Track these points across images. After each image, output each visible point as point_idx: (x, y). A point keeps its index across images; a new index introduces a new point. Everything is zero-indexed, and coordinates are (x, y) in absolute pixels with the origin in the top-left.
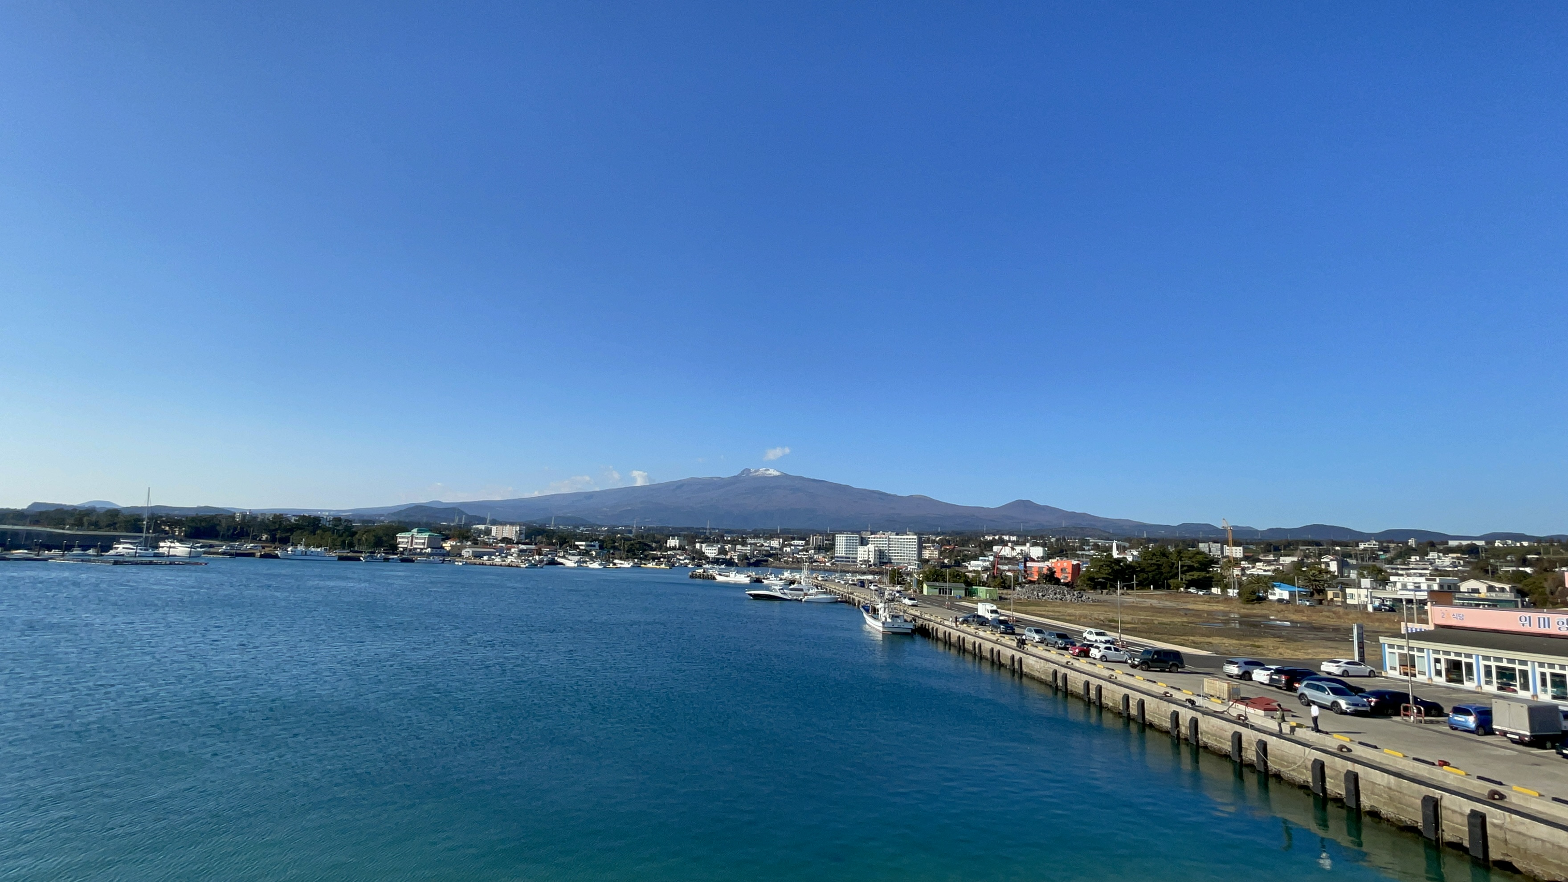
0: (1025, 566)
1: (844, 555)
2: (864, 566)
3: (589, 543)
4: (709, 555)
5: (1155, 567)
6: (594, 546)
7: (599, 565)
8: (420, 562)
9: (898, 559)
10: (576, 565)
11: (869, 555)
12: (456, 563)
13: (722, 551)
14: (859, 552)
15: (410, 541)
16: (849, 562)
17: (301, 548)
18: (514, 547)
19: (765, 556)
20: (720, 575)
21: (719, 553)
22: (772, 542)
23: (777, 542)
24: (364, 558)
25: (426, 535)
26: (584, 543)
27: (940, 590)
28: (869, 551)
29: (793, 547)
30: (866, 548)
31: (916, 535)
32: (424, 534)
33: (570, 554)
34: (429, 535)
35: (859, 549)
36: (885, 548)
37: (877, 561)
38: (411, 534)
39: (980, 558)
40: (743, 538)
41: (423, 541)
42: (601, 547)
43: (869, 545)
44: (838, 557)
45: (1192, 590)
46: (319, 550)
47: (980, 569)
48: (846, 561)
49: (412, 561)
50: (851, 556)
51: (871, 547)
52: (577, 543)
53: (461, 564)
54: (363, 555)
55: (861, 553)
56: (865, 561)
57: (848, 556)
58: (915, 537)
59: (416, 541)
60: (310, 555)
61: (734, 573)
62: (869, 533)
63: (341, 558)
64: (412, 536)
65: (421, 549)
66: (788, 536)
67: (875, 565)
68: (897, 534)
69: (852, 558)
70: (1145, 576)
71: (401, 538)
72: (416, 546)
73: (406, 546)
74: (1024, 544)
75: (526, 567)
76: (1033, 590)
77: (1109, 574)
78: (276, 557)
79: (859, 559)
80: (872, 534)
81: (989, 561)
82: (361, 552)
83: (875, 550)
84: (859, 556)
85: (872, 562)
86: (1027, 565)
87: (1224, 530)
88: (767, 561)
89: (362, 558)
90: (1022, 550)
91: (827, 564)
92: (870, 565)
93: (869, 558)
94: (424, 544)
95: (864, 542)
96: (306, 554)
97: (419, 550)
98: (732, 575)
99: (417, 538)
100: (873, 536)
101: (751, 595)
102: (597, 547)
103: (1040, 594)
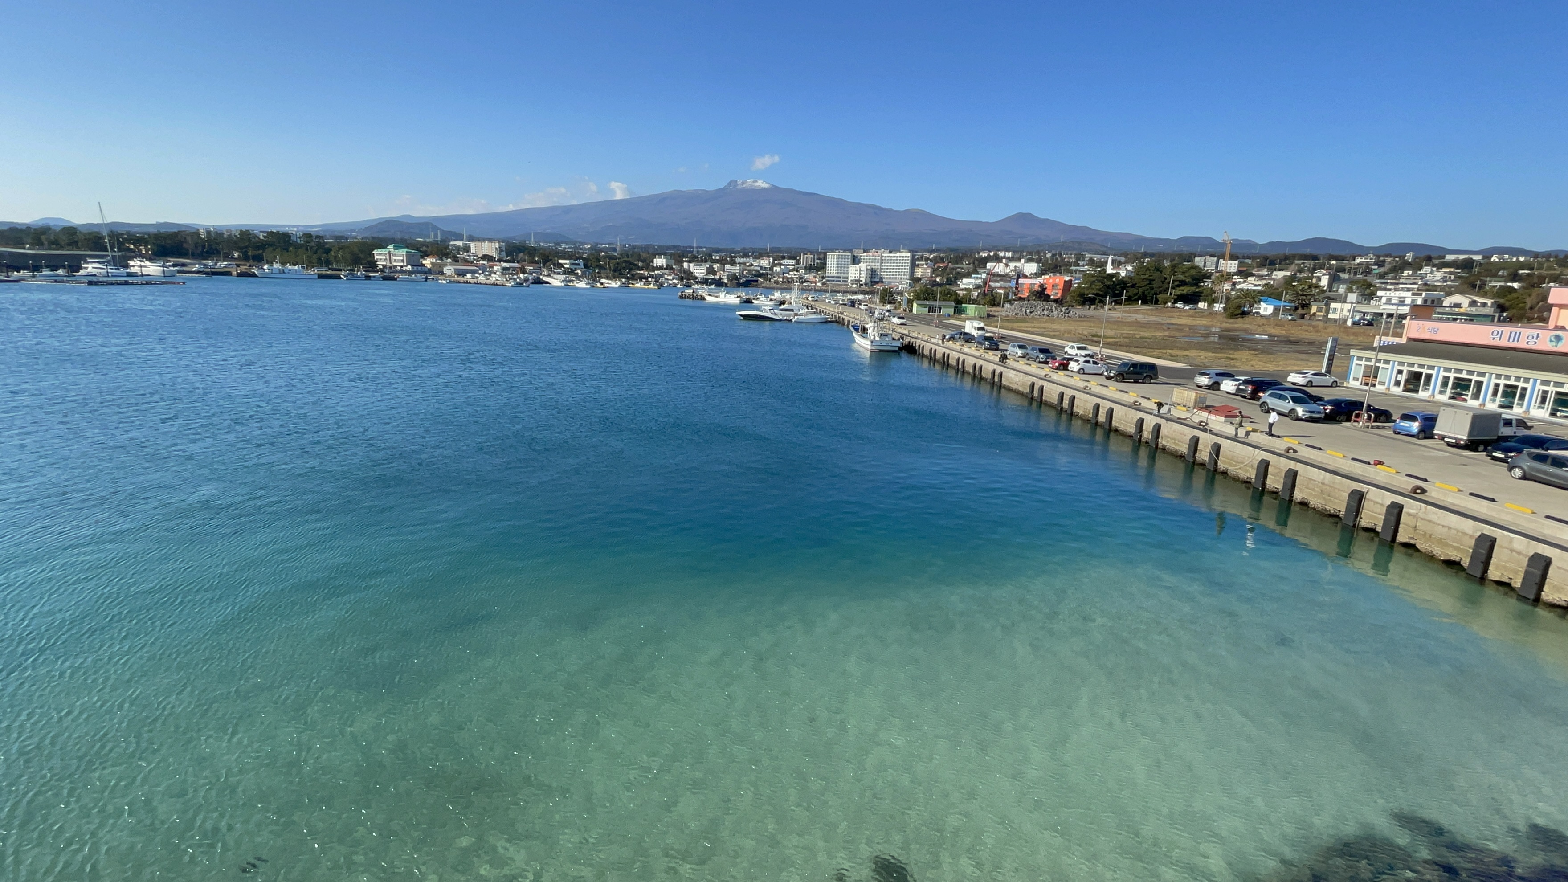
0: (1017, 283)
1: (835, 275)
2: (854, 286)
3: (572, 261)
4: (697, 275)
5: (1148, 282)
6: (579, 264)
7: (586, 284)
8: (403, 280)
9: (890, 278)
10: (563, 284)
11: (860, 274)
12: (440, 281)
13: (711, 271)
14: (850, 272)
15: (388, 258)
16: (840, 281)
17: (277, 266)
18: (496, 265)
19: (755, 276)
20: (710, 295)
21: (708, 273)
22: (762, 262)
23: (767, 262)
24: (345, 276)
25: (403, 252)
26: (567, 262)
27: (930, 308)
28: (860, 270)
29: (783, 267)
30: (857, 266)
31: (909, 252)
32: (401, 250)
33: (555, 272)
34: (407, 252)
35: (850, 269)
36: (876, 265)
37: (869, 280)
38: (388, 250)
39: (973, 276)
40: (731, 257)
41: (401, 258)
42: (586, 266)
43: (861, 264)
44: (829, 277)
45: (1179, 305)
46: (296, 267)
47: (971, 287)
48: (837, 281)
49: (394, 279)
50: (842, 275)
51: (863, 266)
52: (561, 261)
53: (445, 282)
54: (343, 273)
55: (852, 272)
56: (856, 280)
57: (839, 275)
58: (909, 255)
59: (395, 258)
60: (289, 274)
61: (724, 293)
62: (862, 251)
63: (321, 277)
64: (389, 252)
65: (402, 267)
66: (778, 255)
67: (866, 284)
68: (890, 252)
69: (844, 278)
70: (1136, 291)
71: (378, 254)
72: (395, 264)
73: (385, 263)
74: (1019, 260)
75: (512, 286)
76: (1021, 307)
77: (1100, 290)
78: (254, 275)
79: (850, 279)
80: (864, 252)
81: (981, 278)
82: (341, 270)
83: (867, 269)
84: (850, 275)
85: (864, 281)
86: (1019, 282)
87: (1224, 244)
88: (757, 281)
89: (342, 276)
90: (1015, 267)
91: (818, 284)
92: (861, 285)
93: (860, 277)
94: (403, 261)
95: (855, 261)
96: (284, 272)
97: (399, 268)
98: (722, 295)
99: (394, 255)
100: (865, 254)
101: (741, 315)
102: (582, 266)
103: (1028, 311)
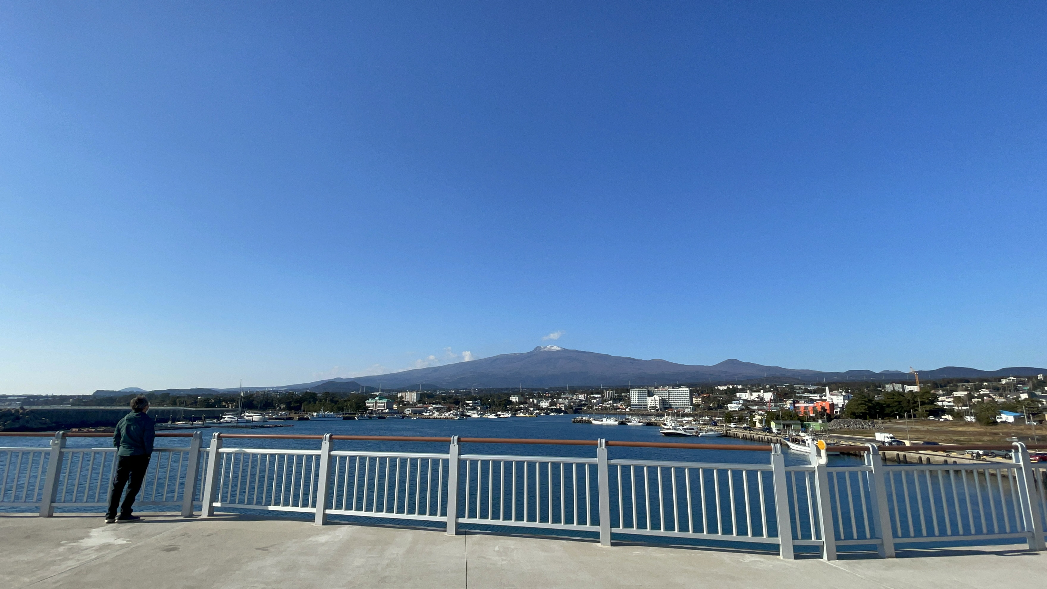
0: (794, 407)
1: (637, 403)
2: (652, 411)
3: (474, 402)
4: (544, 407)
6: (478, 403)
7: (495, 416)
9: (676, 405)
10: (479, 416)
11: (655, 402)
12: (412, 418)
13: (552, 404)
14: (648, 401)
15: (374, 405)
16: (641, 408)
17: (321, 413)
19: (579, 406)
20: (595, 420)
22: (580, 396)
23: (583, 396)
24: (358, 417)
25: (385, 401)
26: (471, 402)
28: (655, 400)
29: (598, 399)
30: (653, 398)
31: (687, 388)
32: (384, 400)
34: (387, 401)
35: (648, 399)
36: (666, 397)
37: (662, 406)
38: (375, 400)
39: (733, 402)
41: (383, 405)
42: (482, 404)
43: (655, 396)
44: (634, 405)
46: (332, 413)
47: (737, 409)
48: (639, 408)
49: (384, 418)
50: (642, 404)
51: (656, 397)
53: (415, 418)
54: (356, 416)
55: (650, 401)
56: (653, 407)
57: (640, 404)
58: (688, 389)
59: (379, 405)
60: (327, 417)
61: (605, 419)
62: (654, 387)
63: (345, 418)
64: (376, 402)
65: (382, 410)
66: (590, 391)
67: (661, 409)
68: (673, 388)
69: (643, 405)
71: (368, 403)
72: (378, 408)
73: (372, 408)
74: (759, 391)
75: (458, 419)
78: (307, 419)
79: (648, 406)
80: (655, 389)
81: (739, 404)
82: (355, 414)
83: (659, 399)
84: (648, 403)
85: (658, 407)
86: (796, 406)
87: (911, 375)
88: (581, 409)
89: (356, 418)
90: (759, 395)
91: (627, 410)
92: (657, 410)
93: (656, 405)
94: (384, 407)
95: (651, 394)
96: (325, 417)
97: (380, 411)
99: (379, 403)
100: (656, 390)
101: (662, 433)
